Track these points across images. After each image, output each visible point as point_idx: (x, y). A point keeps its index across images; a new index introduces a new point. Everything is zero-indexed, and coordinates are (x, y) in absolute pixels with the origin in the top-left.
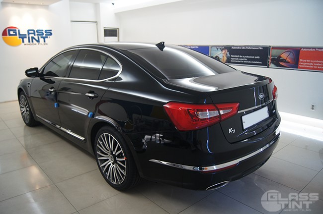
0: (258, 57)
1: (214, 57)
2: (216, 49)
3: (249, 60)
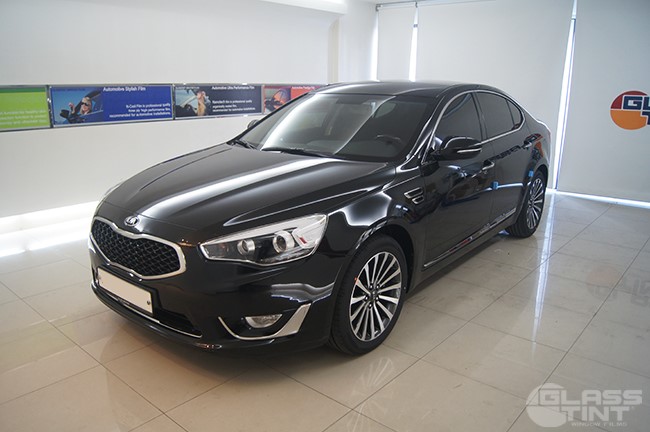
0: (250, 101)
1: (183, 106)
2: (185, 92)
3: (239, 106)
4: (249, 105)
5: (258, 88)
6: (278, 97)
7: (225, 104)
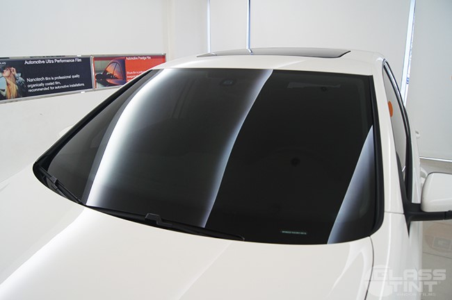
3: (63, 82)
4: (76, 81)
5: (86, 60)
6: (110, 70)
7: (45, 82)
